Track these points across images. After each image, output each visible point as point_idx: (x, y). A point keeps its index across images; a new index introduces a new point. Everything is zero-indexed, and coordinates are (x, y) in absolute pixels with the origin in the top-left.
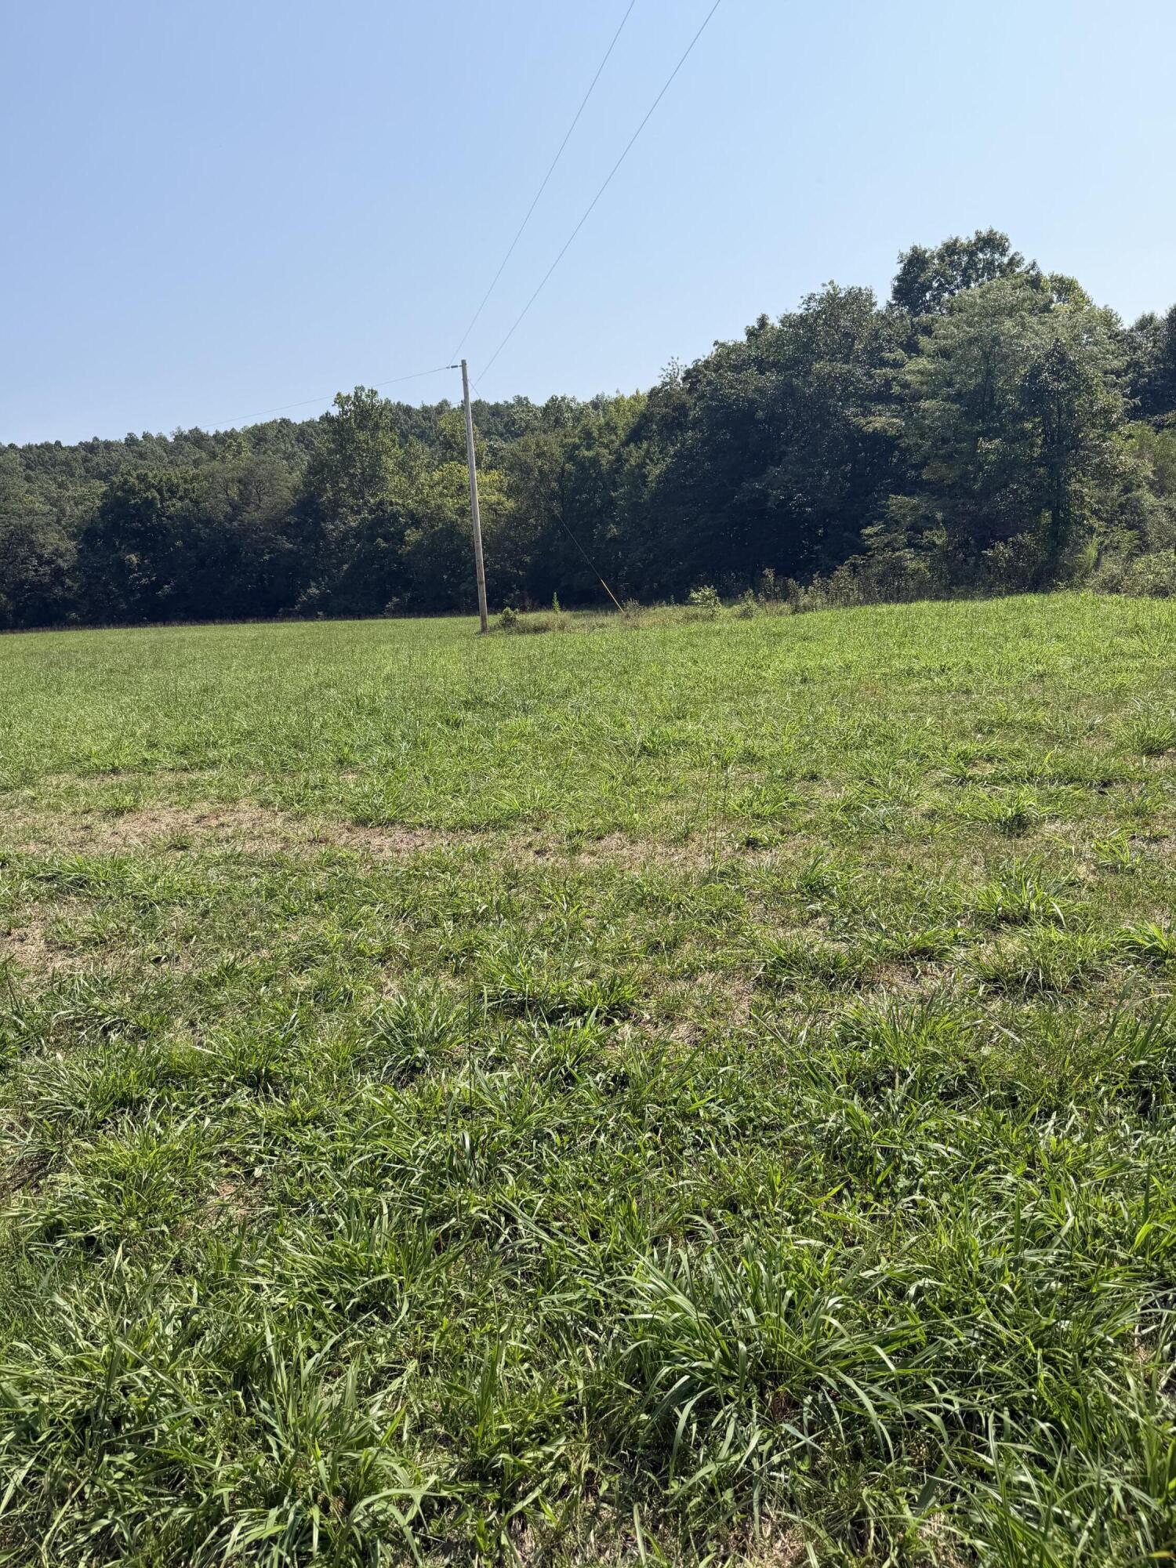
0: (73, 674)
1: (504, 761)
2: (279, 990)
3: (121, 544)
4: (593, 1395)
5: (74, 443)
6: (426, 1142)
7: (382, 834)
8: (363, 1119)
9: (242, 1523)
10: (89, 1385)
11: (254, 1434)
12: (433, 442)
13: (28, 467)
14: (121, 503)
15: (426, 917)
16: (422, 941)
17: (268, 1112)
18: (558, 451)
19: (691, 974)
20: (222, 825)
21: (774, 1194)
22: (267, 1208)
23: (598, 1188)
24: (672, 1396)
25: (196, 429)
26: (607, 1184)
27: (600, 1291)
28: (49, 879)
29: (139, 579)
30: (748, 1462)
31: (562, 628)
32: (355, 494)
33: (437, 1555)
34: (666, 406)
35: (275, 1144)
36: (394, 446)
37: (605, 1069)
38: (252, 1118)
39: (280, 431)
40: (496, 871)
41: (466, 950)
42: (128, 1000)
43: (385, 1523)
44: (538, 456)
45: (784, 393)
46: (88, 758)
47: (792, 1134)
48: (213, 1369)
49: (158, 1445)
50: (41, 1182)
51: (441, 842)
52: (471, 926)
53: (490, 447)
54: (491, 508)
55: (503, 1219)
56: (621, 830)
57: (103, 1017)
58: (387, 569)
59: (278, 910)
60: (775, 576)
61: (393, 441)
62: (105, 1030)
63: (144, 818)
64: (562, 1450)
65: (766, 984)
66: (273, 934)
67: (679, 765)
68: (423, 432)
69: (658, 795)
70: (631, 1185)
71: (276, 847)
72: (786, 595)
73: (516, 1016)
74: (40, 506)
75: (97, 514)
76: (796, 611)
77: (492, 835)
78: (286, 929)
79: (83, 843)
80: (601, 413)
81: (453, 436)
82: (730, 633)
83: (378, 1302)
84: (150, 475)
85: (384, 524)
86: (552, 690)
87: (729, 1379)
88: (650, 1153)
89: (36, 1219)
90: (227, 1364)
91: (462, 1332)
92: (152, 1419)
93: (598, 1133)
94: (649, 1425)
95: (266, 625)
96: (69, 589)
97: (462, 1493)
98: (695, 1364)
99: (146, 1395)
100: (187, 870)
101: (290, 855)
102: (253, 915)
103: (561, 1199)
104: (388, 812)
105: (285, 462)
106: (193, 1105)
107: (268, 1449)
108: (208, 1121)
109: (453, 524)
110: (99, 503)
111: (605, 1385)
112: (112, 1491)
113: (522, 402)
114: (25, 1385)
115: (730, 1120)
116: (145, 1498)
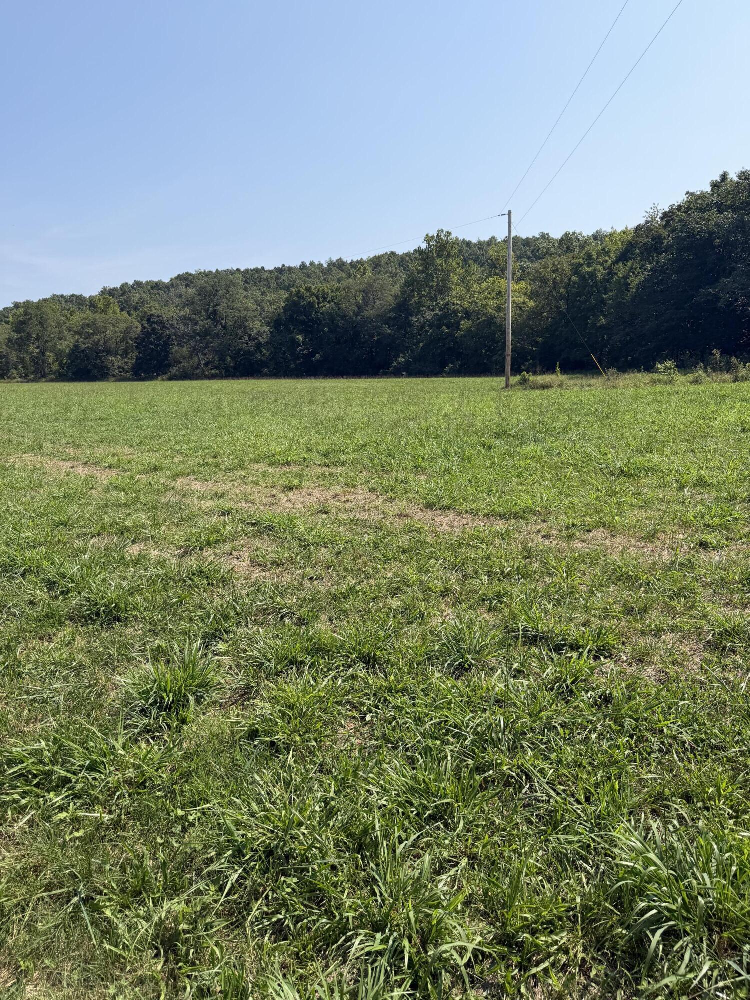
0: (266, 405)
1: (521, 474)
2: (381, 605)
3: (294, 329)
4: (586, 908)
5: (272, 268)
6: (474, 718)
7: (441, 515)
8: (432, 695)
9: (361, 938)
10: (272, 832)
11: (367, 883)
12: (484, 264)
13: (246, 282)
14: (295, 304)
15: (470, 571)
16: (468, 587)
17: (376, 681)
18: (567, 268)
19: (657, 633)
20: (348, 501)
21: (720, 795)
22: (374, 742)
23: (589, 768)
24: (645, 921)
25: (340, 259)
26: (595, 767)
27: (592, 838)
28: (253, 525)
29: (303, 350)
30: (701, 982)
31: (561, 386)
32: (431, 299)
33: (479, 988)
34: (647, 237)
35: (379, 702)
36: (459, 268)
37: (594, 690)
38: (366, 683)
39: (389, 260)
40: (516, 547)
41: (497, 596)
42: (295, 601)
43: (447, 960)
44: (554, 272)
45: (737, 227)
46: (274, 455)
47: (734, 755)
48: (343, 837)
49: (312, 877)
50: (246, 703)
51: (480, 523)
52: (500, 581)
53: (521, 266)
54: (518, 306)
55: (524, 777)
56: (604, 527)
57: (281, 609)
58: (447, 346)
59: (380, 557)
60: (721, 355)
61: (458, 264)
62: (283, 617)
63: (304, 493)
64: (565, 940)
65: (714, 646)
66: (377, 571)
67: (648, 486)
68: (478, 258)
69: (632, 505)
70: (614, 771)
71: (378, 517)
72: (729, 369)
73: (531, 644)
74: (251, 305)
75: (282, 311)
76: (736, 380)
77: (513, 522)
78: (384, 568)
79: (271, 505)
80: (599, 242)
81: (497, 260)
82: (687, 394)
83: (442, 816)
84: (313, 287)
85: (449, 318)
86: (555, 428)
87: (687, 919)
88: (627, 752)
89: (244, 726)
90: (351, 835)
91: (497, 846)
92: (308, 861)
93: (590, 732)
94: (627, 938)
95: (372, 380)
96: (264, 355)
97: (496, 952)
98: (664, 905)
99: (305, 846)
100: (329, 526)
101: (387, 523)
102: (366, 558)
103: (565, 772)
104: (446, 502)
105: (391, 279)
106: (331, 670)
107: (374, 894)
108: (340, 682)
109: (492, 317)
110: (283, 304)
111: (595, 903)
112: (284, 899)
113: (545, 237)
114: (238, 824)
115: (687, 738)
116: (302, 907)
